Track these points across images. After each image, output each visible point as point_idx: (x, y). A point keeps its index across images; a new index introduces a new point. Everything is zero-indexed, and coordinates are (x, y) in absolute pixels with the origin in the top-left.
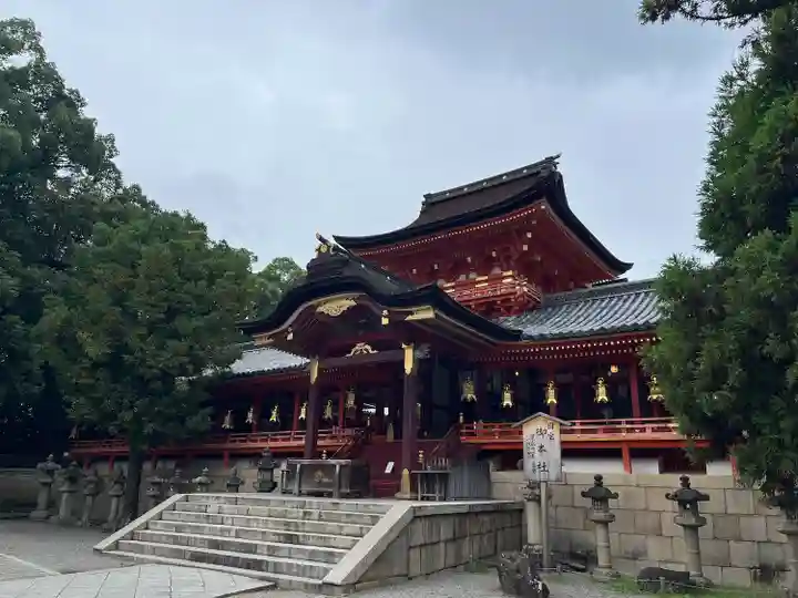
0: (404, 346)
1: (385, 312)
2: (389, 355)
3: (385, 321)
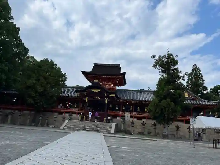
2: (102, 99)
3: (106, 95)
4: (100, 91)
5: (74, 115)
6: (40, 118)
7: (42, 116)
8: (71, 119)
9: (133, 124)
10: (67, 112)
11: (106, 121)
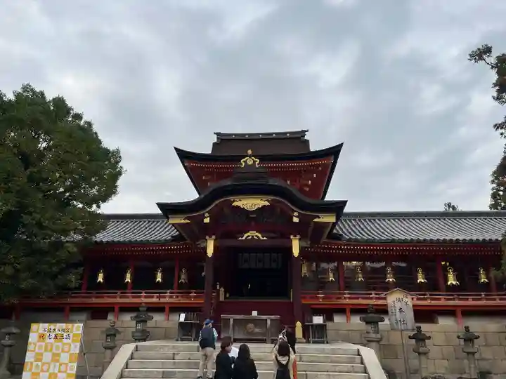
0: (292, 237)
1: (296, 214)
2: (279, 242)
3: (296, 220)
4: (267, 203)
5: (158, 318)
6: (7, 341)
7: (14, 330)
8: (144, 336)
9: (423, 340)
10: (125, 309)
11: (304, 336)
